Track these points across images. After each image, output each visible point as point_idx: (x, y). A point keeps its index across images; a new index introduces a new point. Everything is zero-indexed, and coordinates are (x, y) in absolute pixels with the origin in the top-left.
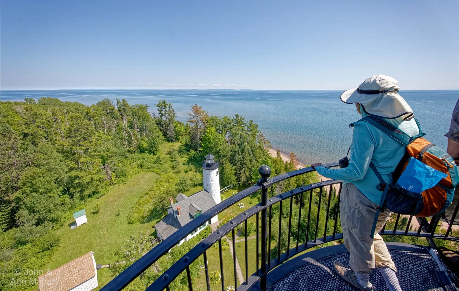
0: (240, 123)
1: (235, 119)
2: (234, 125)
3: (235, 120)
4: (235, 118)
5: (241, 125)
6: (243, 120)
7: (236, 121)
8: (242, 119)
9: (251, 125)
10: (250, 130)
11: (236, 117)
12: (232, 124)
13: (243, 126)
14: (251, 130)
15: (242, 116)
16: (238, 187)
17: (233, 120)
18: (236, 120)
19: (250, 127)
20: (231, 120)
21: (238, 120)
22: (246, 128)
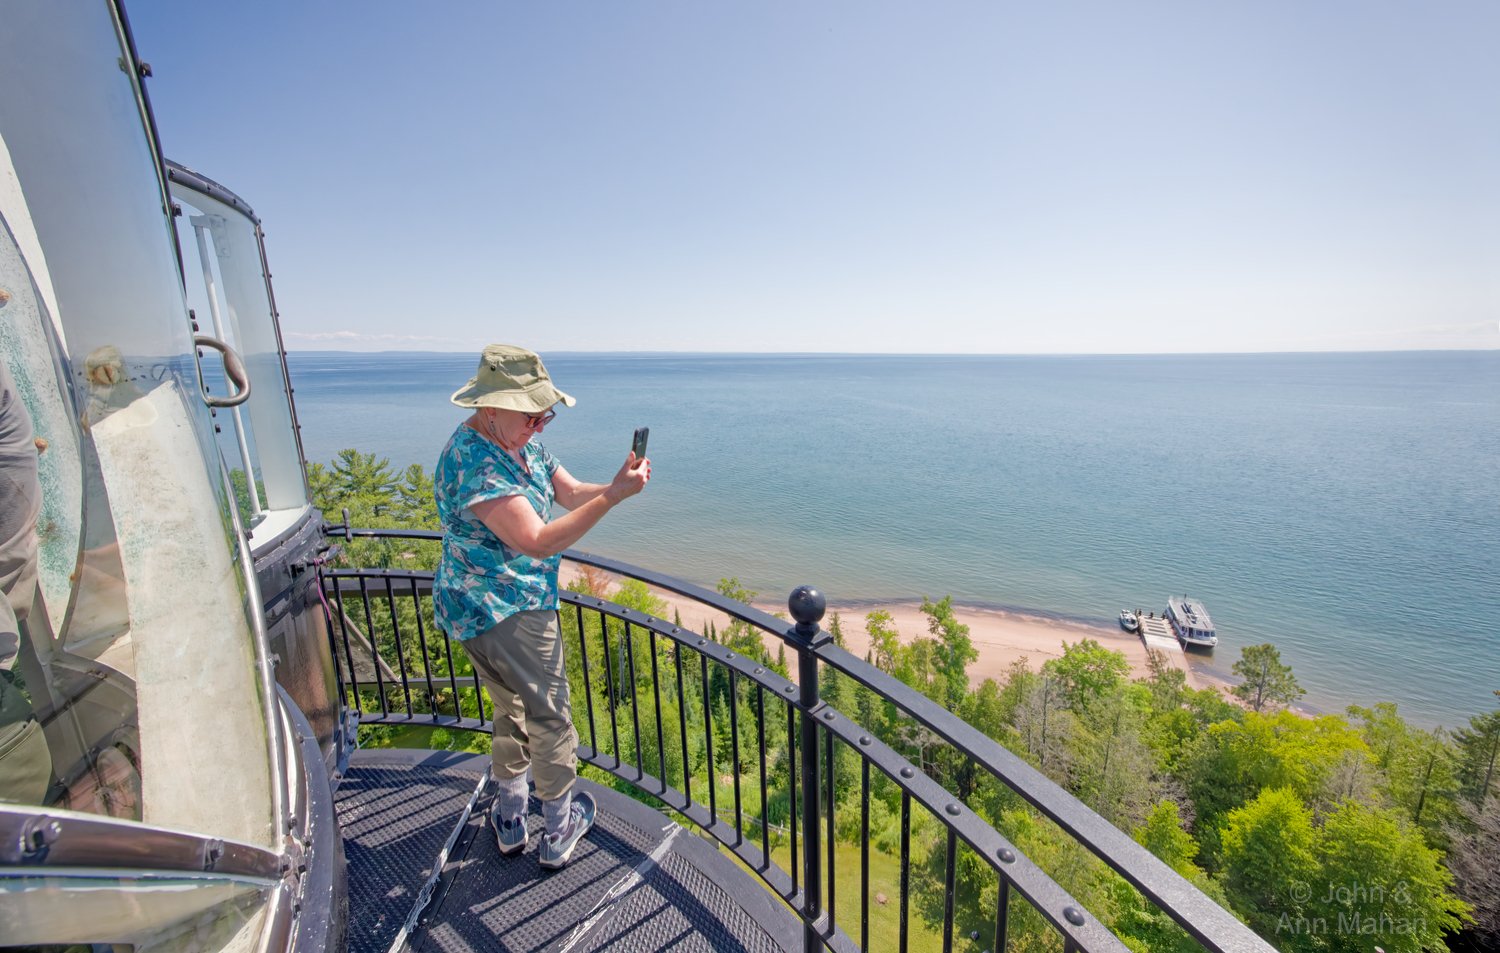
0: (370, 481)
1: (341, 471)
2: (342, 495)
3: (344, 476)
4: (344, 466)
5: (375, 488)
6: (379, 468)
7: (349, 478)
8: (375, 464)
9: (416, 483)
10: (417, 503)
11: (349, 461)
12: (334, 491)
13: (386, 494)
14: (422, 502)
15: (373, 456)
16: (390, 737)
17: (331, 475)
18: (348, 473)
19: (413, 491)
20: (324, 477)
21: (360, 470)
22: (398, 497)
